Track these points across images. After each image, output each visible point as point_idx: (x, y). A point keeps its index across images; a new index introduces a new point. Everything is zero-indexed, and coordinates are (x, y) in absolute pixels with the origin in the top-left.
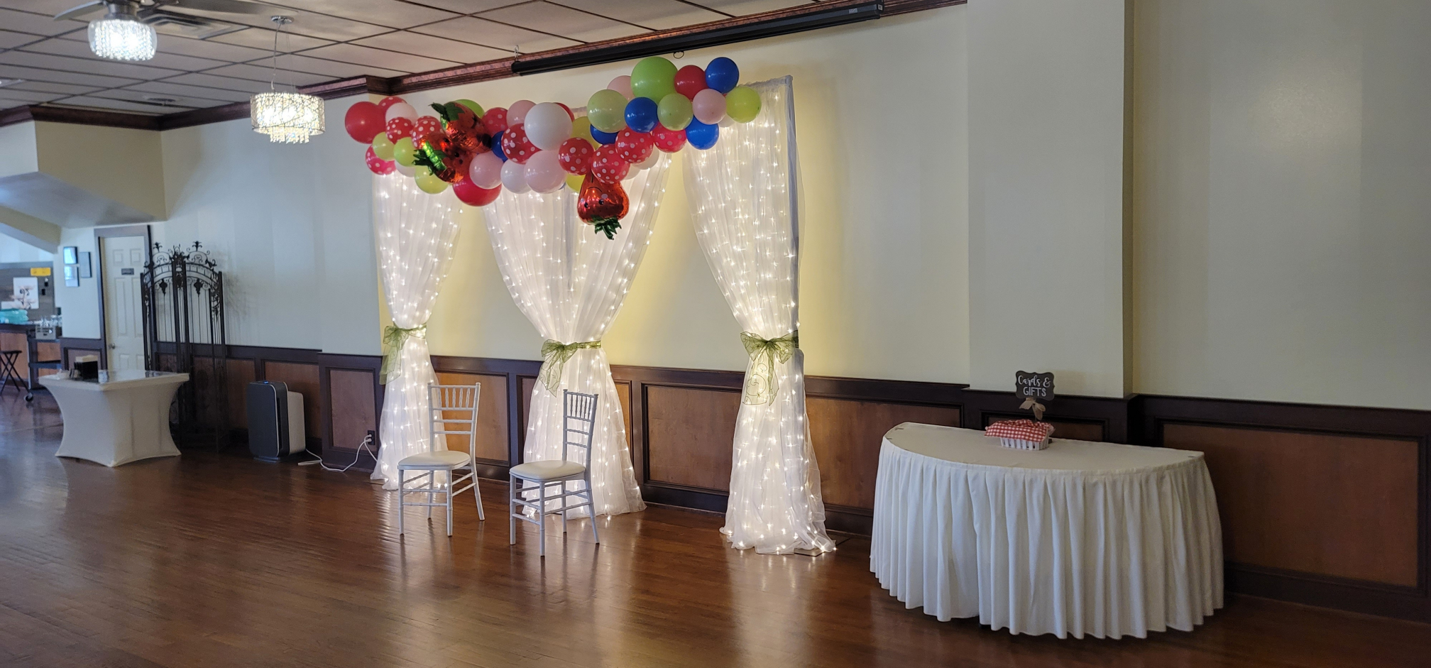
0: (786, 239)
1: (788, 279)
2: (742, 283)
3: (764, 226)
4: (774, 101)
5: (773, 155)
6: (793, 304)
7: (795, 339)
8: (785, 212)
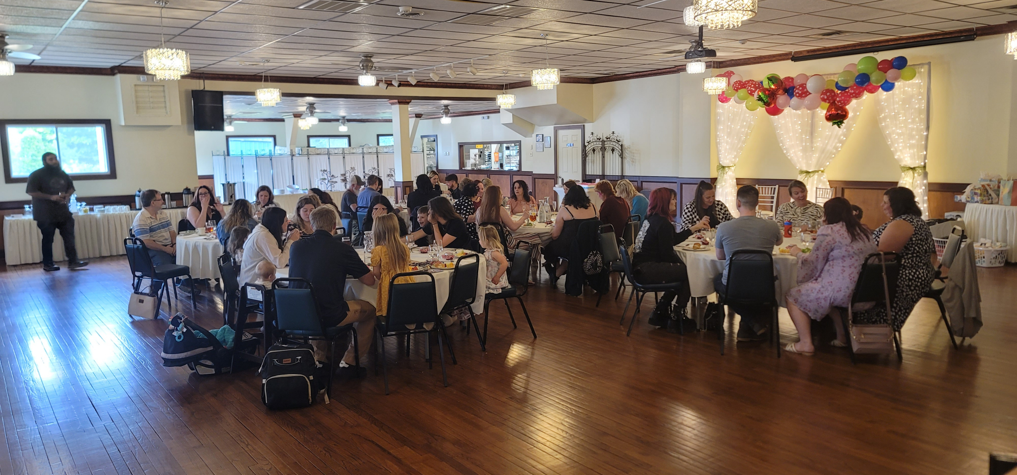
0: (923, 126)
1: (923, 143)
2: (901, 145)
3: (913, 122)
4: (921, 72)
5: (920, 94)
6: (925, 153)
7: (925, 167)
8: (924, 116)
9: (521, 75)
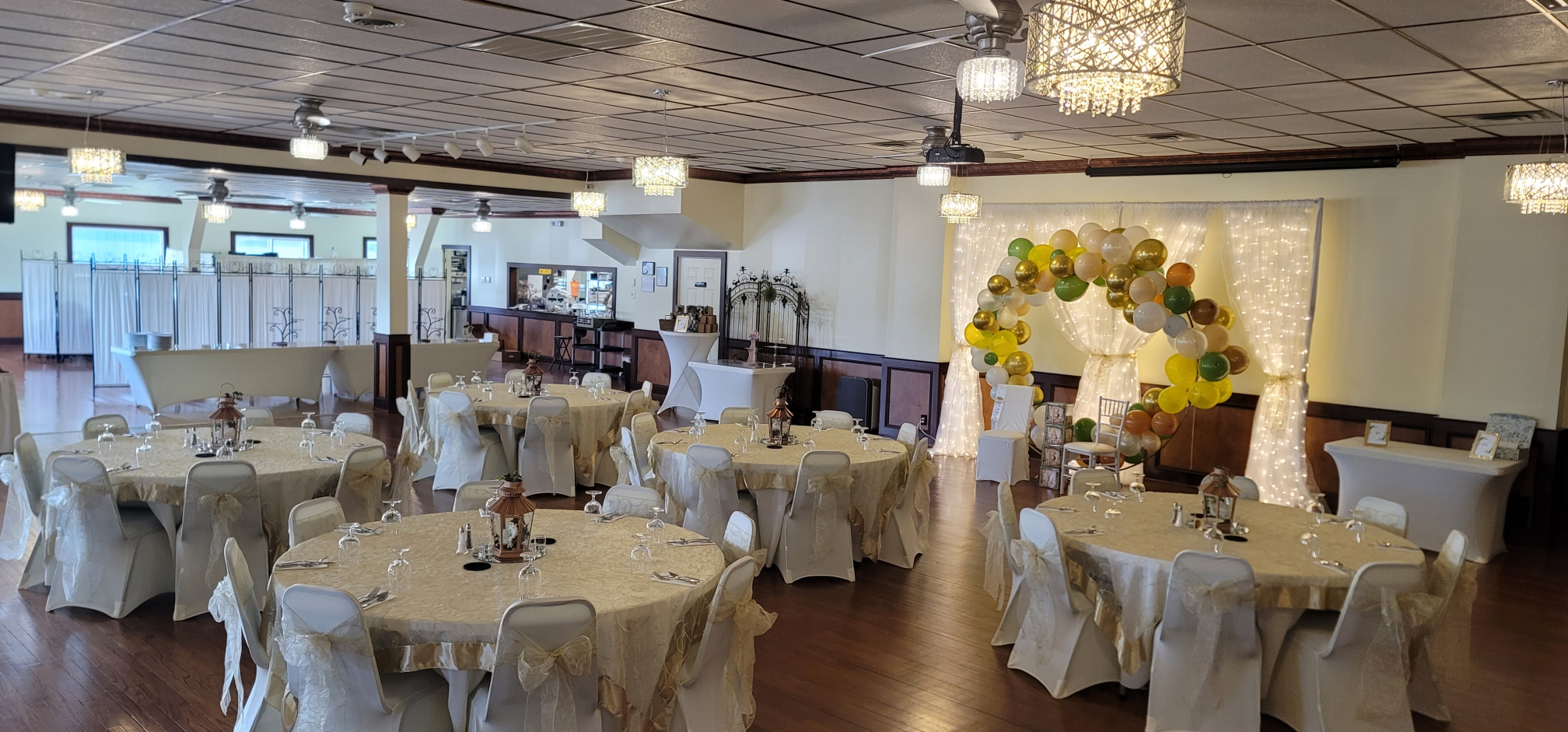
0: (1306, 306)
1: (1304, 334)
3: (1291, 299)
4: (1306, 213)
5: (1304, 250)
6: (1306, 351)
7: (1305, 375)
8: (1307, 289)
9: (618, 160)
